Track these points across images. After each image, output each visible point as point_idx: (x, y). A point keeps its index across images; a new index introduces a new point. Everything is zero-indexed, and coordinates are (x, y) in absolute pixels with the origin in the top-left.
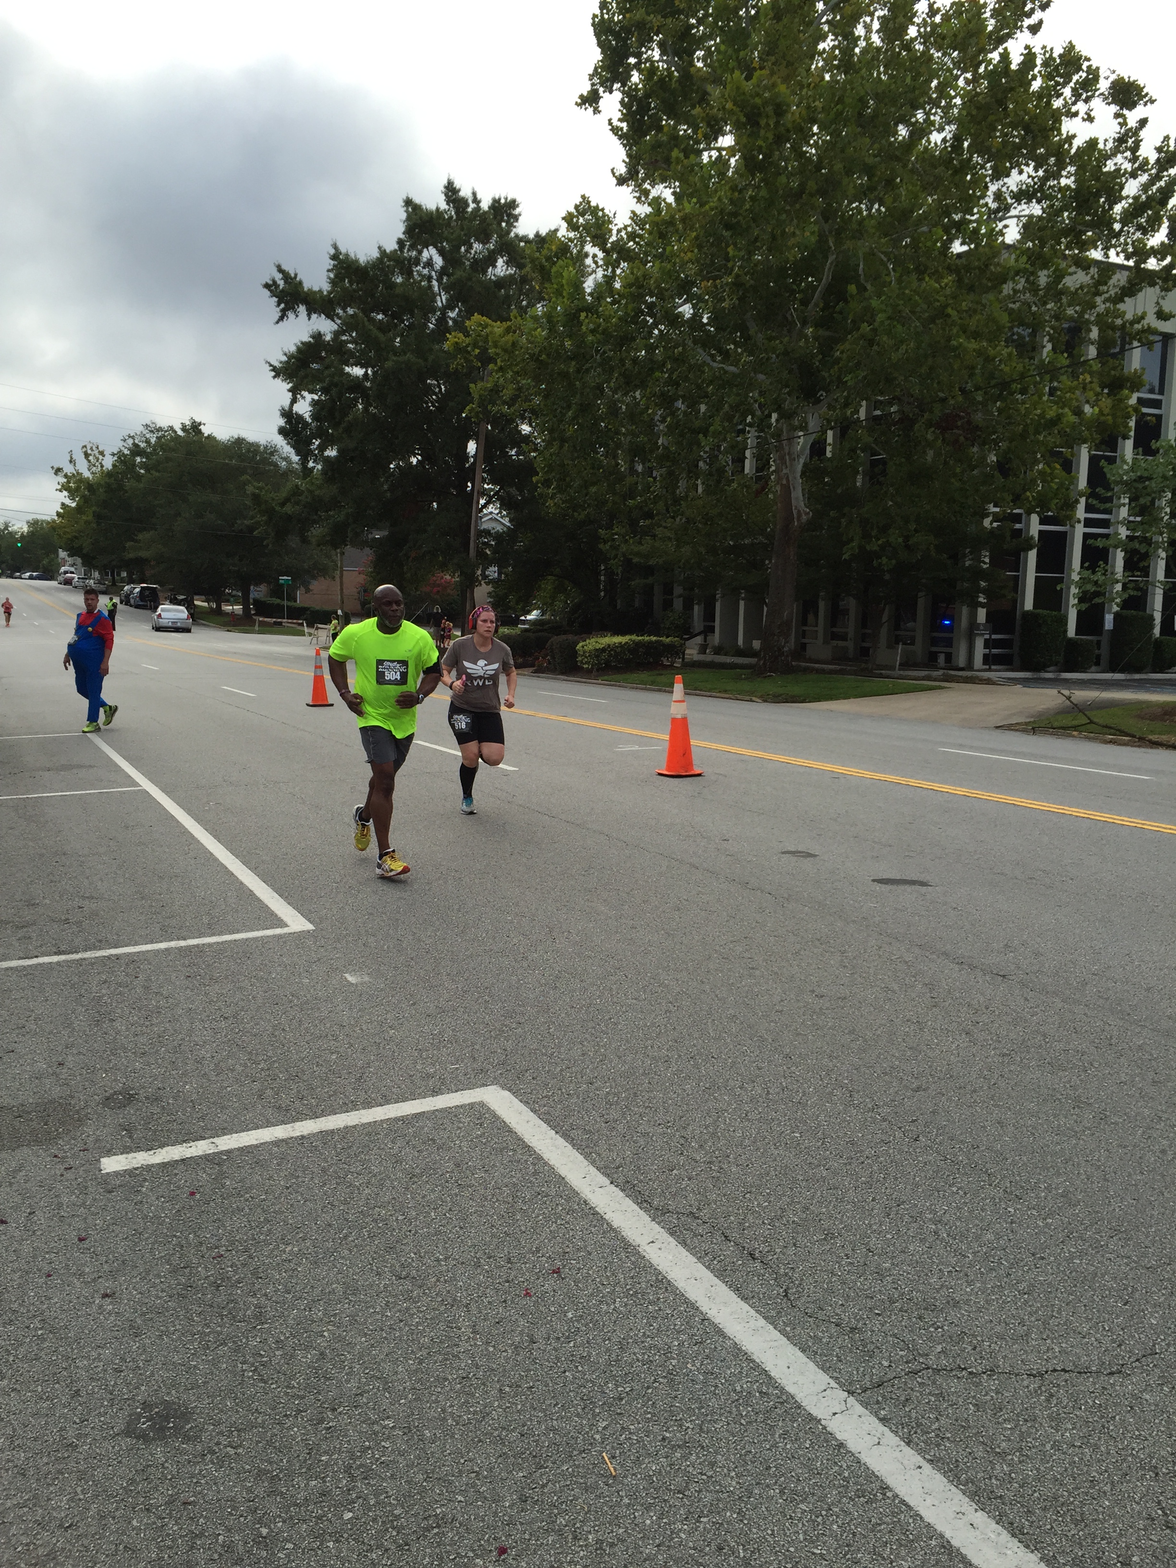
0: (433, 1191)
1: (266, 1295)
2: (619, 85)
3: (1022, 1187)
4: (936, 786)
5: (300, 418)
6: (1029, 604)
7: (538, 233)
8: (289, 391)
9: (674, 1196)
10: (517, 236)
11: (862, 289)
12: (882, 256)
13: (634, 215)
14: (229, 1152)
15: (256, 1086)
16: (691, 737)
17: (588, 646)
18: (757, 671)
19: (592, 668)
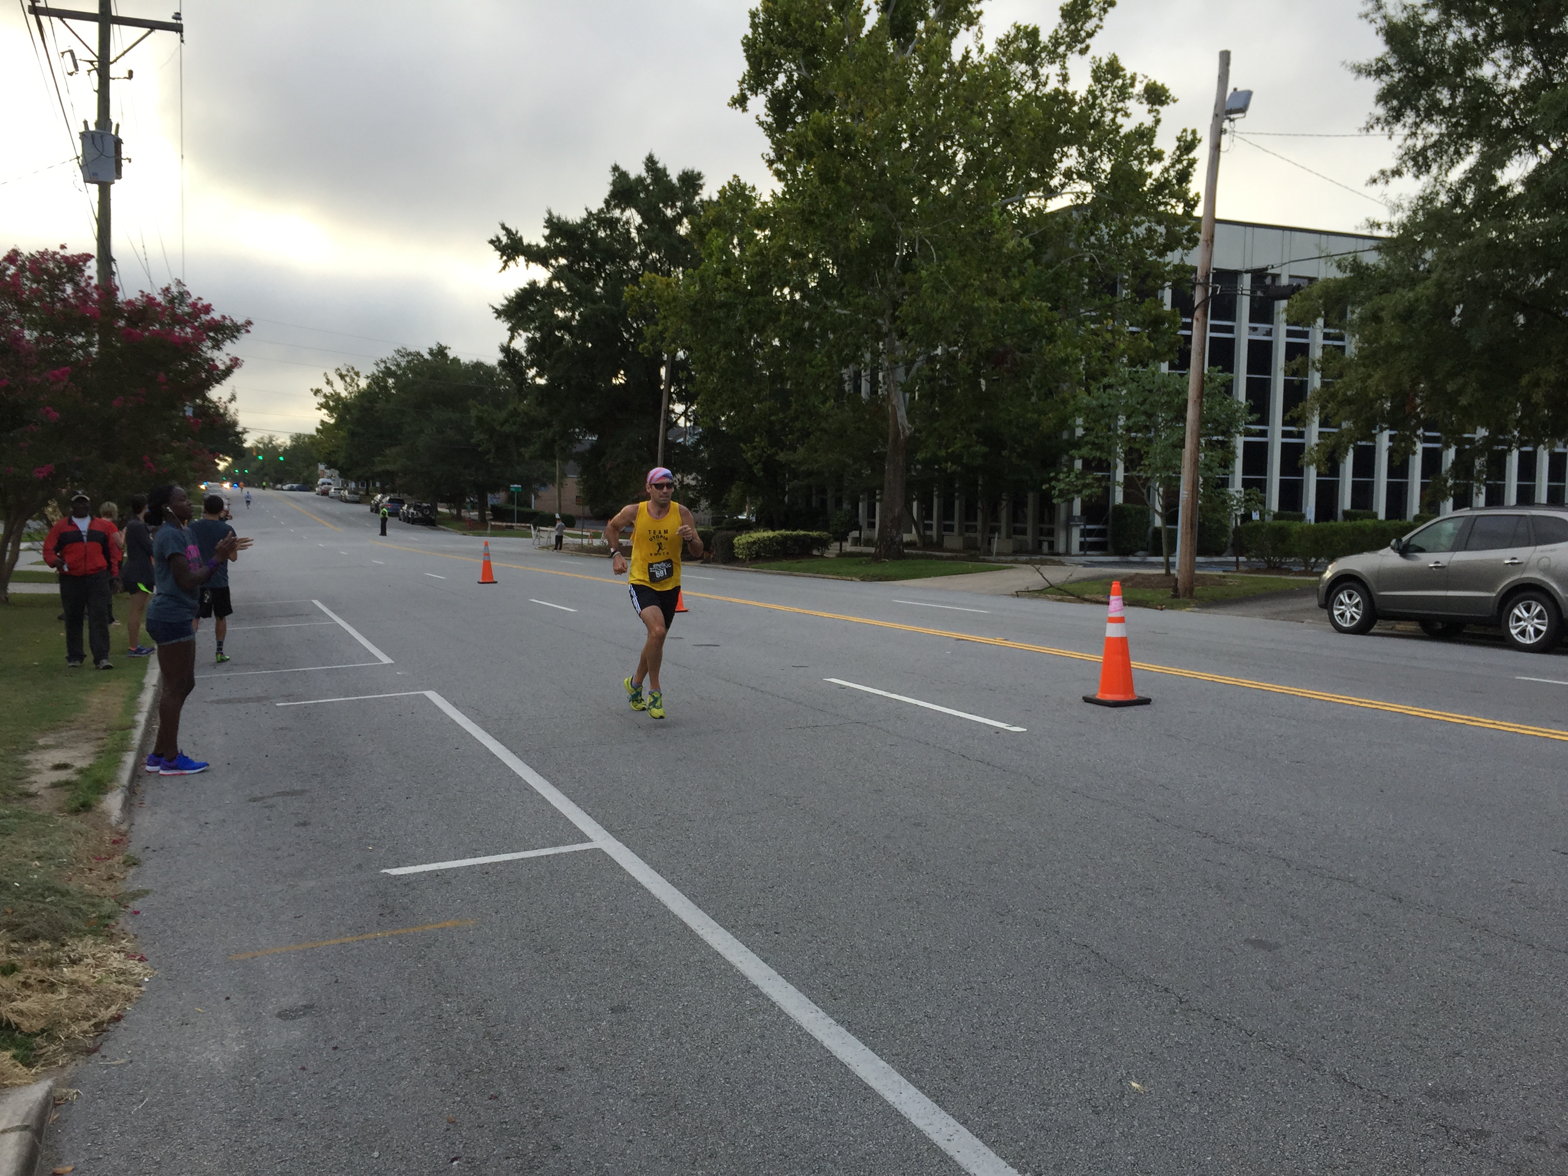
2: (763, 90)
5: (516, 352)
6: (1119, 498)
8: (508, 330)
10: (700, 201)
13: (774, 193)
14: (320, 703)
17: (742, 539)
18: (876, 558)
19: (746, 558)
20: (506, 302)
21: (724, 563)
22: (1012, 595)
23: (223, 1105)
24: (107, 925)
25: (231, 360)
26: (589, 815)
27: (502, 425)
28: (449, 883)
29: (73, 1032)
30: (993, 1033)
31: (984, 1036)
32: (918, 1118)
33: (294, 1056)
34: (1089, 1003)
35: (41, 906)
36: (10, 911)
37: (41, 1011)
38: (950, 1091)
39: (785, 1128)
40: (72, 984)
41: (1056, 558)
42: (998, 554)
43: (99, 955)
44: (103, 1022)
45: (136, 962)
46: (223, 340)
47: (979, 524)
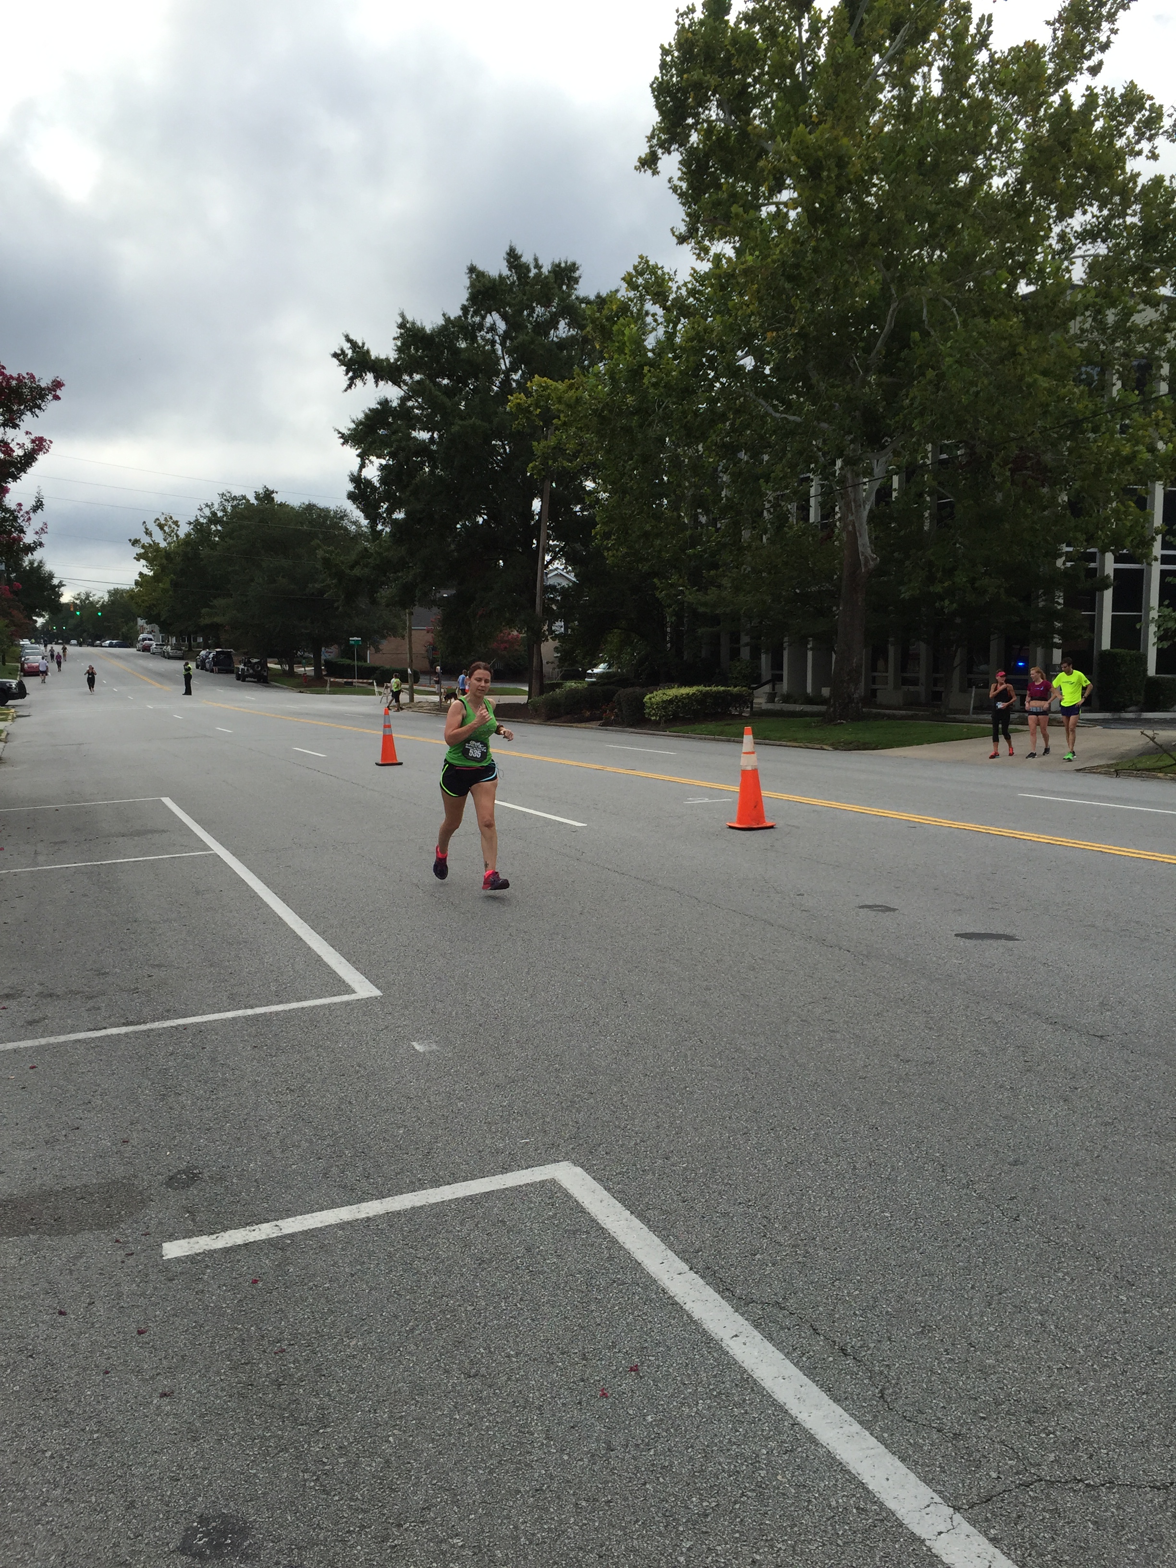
0: (503, 1278)
1: (329, 1395)
2: (677, 146)
3: (1134, 1273)
4: (1018, 834)
5: (368, 483)
6: (1106, 643)
7: (598, 293)
8: (358, 456)
9: (758, 1284)
10: (577, 298)
11: (925, 334)
12: (947, 301)
13: (695, 273)
14: (292, 1236)
15: (322, 1163)
16: (762, 788)
17: (655, 697)
18: (828, 720)
19: (660, 719)
20: (353, 426)
21: (631, 726)
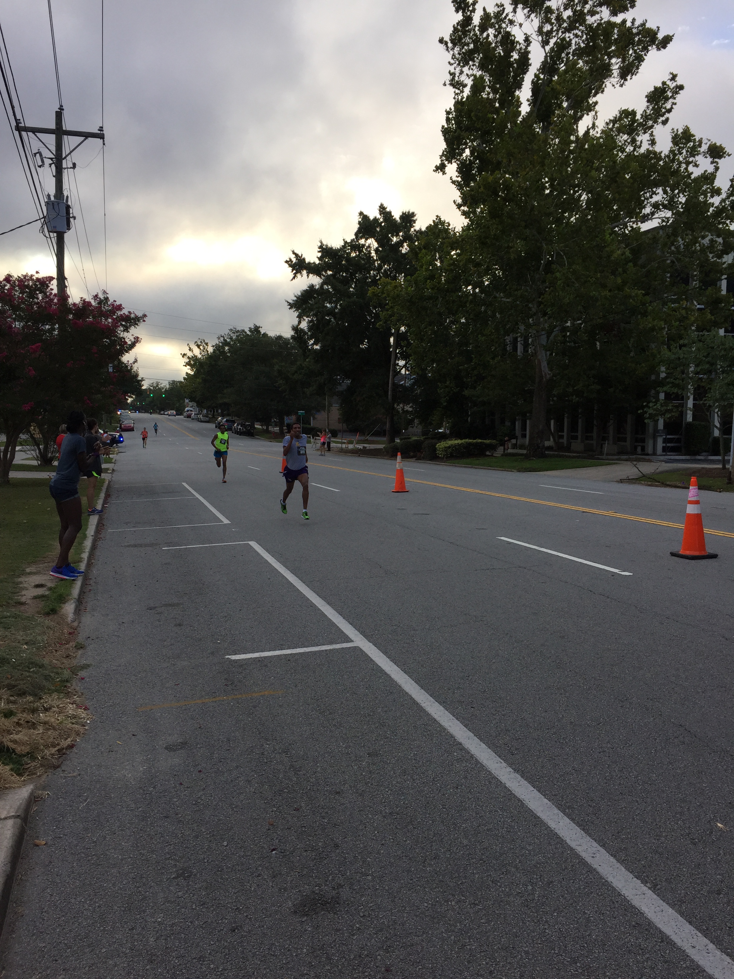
2: (455, 160)
5: (302, 330)
8: (297, 316)
10: (415, 230)
13: (463, 226)
17: (442, 445)
18: (527, 457)
19: (444, 457)
20: (295, 299)
21: (430, 460)
22: (617, 481)
23: (133, 806)
24: (65, 686)
25: (135, 338)
26: (351, 624)
27: (293, 374)
28: (266, 666)
29: (45, 755)
30: (620, 784)
31: (614, 785)
32: (571, 840)
33: (175, 775)
34: (685, 766)
35: (28, 674)
36: (10, 677)
37: (27, 741)
38: (592, 822)
39: (483, 842)
40: (45, 724)
41: (647, 457)
42: (607, 454)
43: (61, 706)
44: (63, 749)
45: (83, 710)
46: (130, 326)
47: (595, 434)
